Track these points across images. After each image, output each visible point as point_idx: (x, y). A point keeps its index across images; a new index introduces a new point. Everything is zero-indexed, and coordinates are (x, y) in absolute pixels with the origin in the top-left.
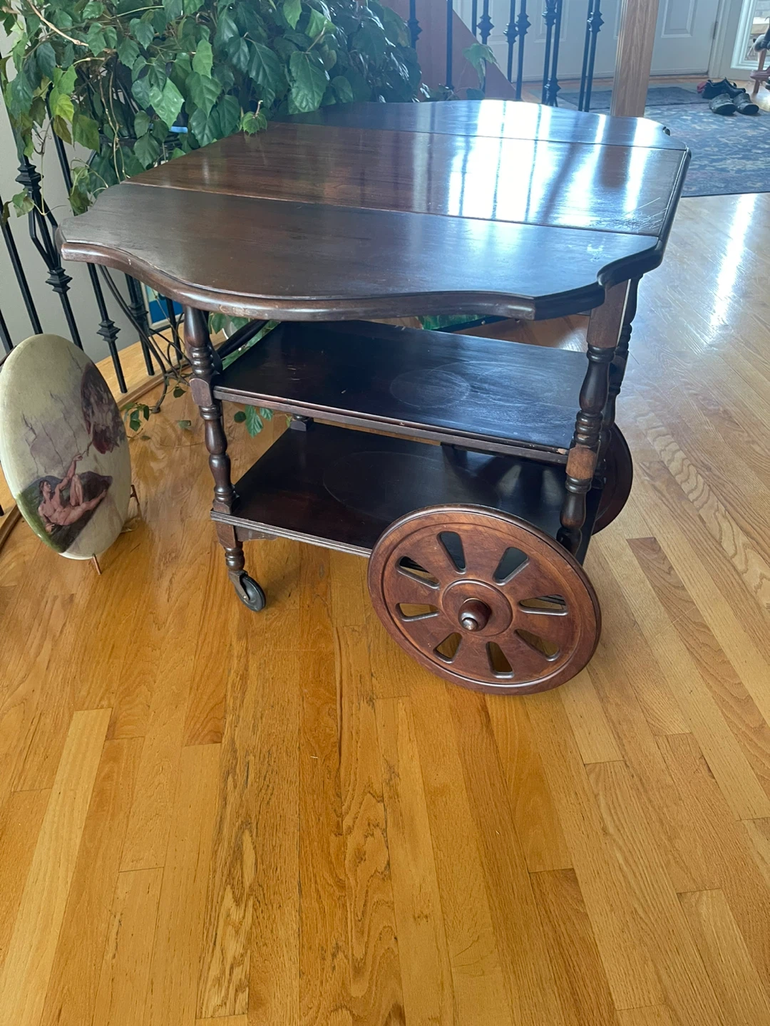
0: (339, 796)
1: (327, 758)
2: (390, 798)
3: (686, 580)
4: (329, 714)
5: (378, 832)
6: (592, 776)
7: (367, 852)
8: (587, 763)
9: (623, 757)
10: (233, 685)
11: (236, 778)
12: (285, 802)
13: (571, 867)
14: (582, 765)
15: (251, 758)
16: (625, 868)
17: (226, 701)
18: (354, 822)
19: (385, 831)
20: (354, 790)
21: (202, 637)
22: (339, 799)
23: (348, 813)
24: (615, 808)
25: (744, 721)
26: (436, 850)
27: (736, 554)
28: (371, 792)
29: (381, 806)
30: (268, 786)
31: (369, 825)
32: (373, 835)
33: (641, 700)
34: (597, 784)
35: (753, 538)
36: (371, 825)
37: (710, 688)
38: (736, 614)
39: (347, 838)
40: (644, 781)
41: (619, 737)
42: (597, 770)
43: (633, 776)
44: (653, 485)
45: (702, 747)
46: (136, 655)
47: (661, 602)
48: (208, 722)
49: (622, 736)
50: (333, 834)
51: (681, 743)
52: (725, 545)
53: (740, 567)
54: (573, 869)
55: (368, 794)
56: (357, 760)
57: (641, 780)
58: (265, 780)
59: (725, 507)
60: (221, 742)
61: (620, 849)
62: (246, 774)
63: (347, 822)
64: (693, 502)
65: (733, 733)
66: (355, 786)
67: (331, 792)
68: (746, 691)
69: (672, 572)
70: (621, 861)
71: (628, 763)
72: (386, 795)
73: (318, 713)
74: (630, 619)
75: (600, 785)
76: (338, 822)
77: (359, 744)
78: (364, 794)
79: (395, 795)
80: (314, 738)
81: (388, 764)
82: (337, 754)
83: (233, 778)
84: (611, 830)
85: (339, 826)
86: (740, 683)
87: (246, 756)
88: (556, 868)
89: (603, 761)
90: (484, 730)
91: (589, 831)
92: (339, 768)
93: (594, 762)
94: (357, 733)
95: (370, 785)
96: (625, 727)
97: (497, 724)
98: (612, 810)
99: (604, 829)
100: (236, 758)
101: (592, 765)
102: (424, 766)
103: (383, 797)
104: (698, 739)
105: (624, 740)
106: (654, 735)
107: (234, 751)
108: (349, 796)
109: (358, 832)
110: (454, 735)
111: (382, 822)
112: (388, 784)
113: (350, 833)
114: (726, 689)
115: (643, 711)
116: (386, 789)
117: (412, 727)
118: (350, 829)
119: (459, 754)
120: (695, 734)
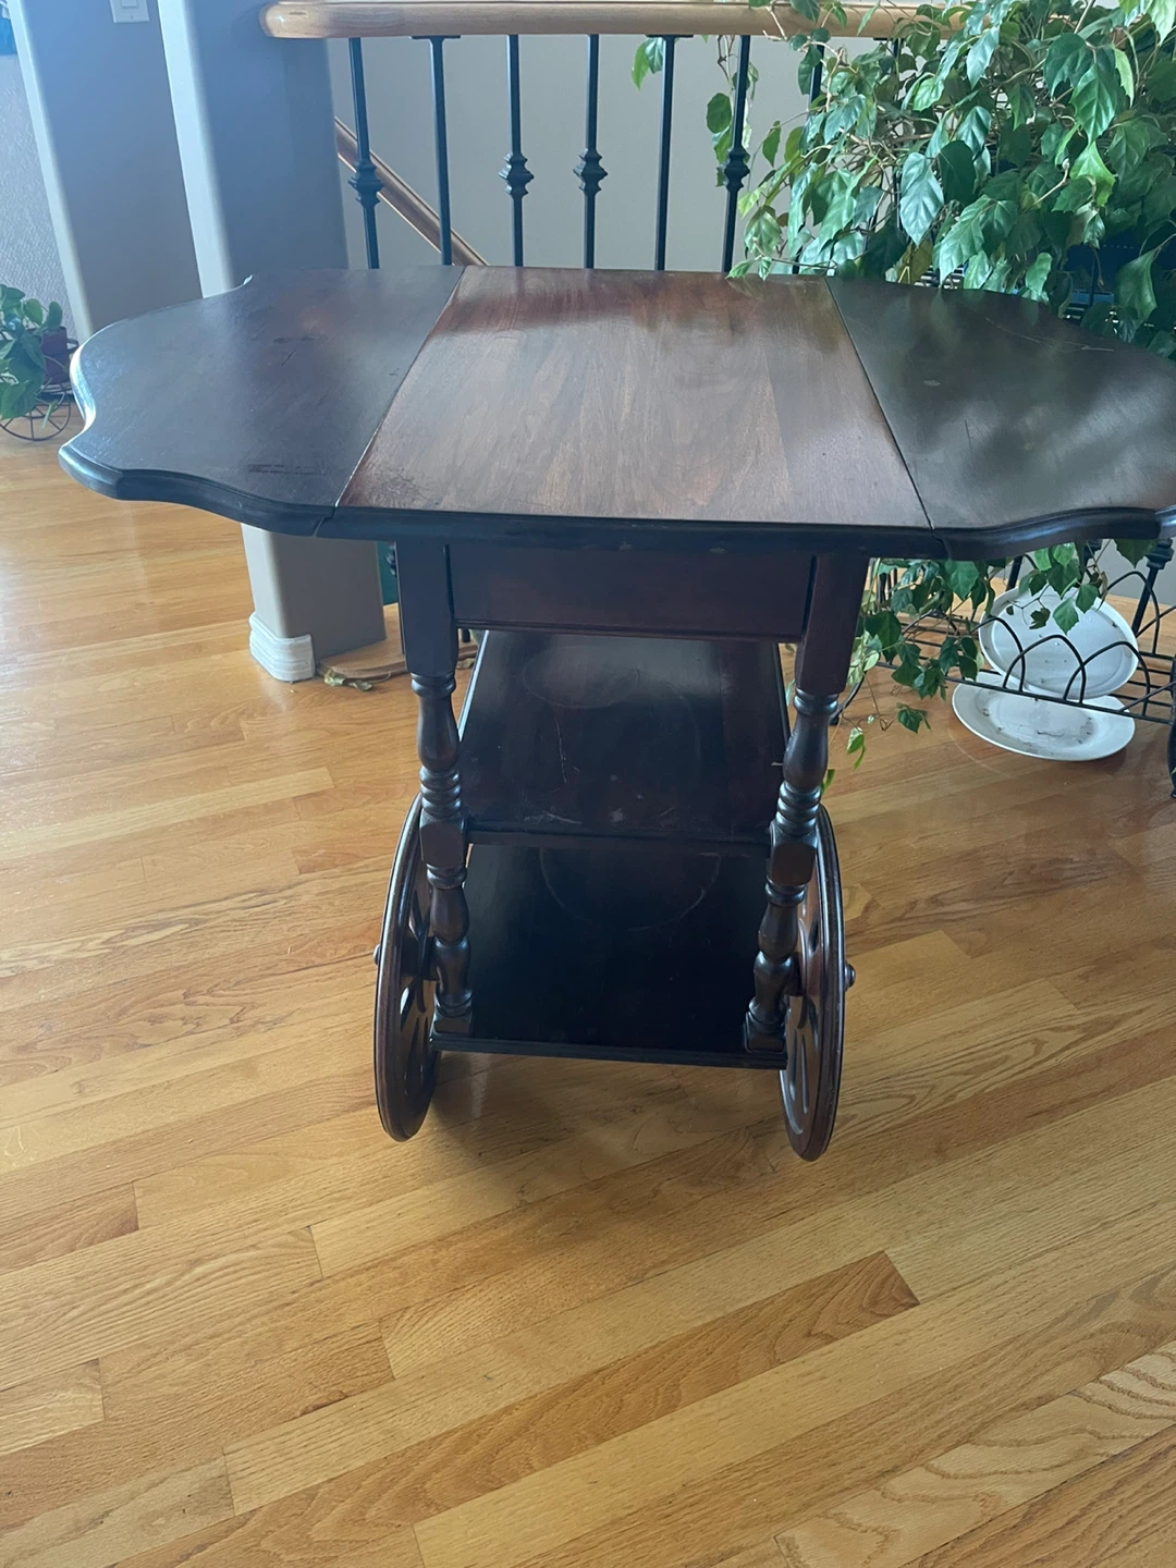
0: (237, 984)
1: (289, 961)
2: (238, 1028)
3: (806, 1369)
5: (190, 1027)
7: (163, 1024)
8: (313, 1231)
9: (328, 1278)
11: (254, 898)
13: (140, 1225)
14: (306, 1224)
15: (283, 902)
16: (137, 1291)
18: (202, 1005)
19: (192, 1033)
20: (246, 994)
22: (232, 985)
23: (213, 997)
24: (235, 1272)
25: (437, 1472)
26: (166, 1084)
27: (944, 1475)
28: (245, 1010)
29: (227, 1022)
30: (246, 925)
32: (185, 1024)
33: (452, 1298)
34: (274, 1246)
35: (1028, 1518)
36: (198, 1020)
37: (508, 1410)
38: (731, 1468)
39: (181, 1003)
40: (287, 1308)
41: (367, 1269)
42: (302, 1244)
43: (294, 1292)
44: (1114, 1295)
47: (714, 1322)
48: (328, 856)
49: (371, 1273)
50: (185, 991)
51: (369, 1363)
52: (966, 1451)
53: (898, 1484)
54: (137, 1229)
55: (241, 1008)
56: (290, 987)
57: (287, 1305)
58: (254, 920)
59: (1124, 1455)
60: (301, 873)
61: (169, 1283)
63: (201, 999)
64: (1097, 1379)
65: (406, 1450)
66: (253, 993)
67: (241, 976)
69: (817, 1341)
70: (148, 1286)
71: (318, 1285)
72: (240, 1024)
74: (647, 1271)
75: (276, 1249)
76: (202, 991)
77: (313, 984)
78: (242, 1005)
79: (240, 1033)
80: (318, 943)
82: (296, 968)
84: (199, 1270)
85: (197, 993)
87: (286, 898)
88: (138, 1210)
89: (318, 1249)
90: (357, 1101)
91: (196, 1243)
92: (276, 975)
93: (315, 1238)
94: (330, 978)
95: (254, 1007)
96: (391, 1275)
97: (367, 1115)
98: (231, 1269)
99: (198, 1262)
100: (281, 891)
101: (309, 1235)
102: (288, 1050)
103: (238, 1021)
104: (383, 1389)
105: (362, 1277)
106: (381, 1320)
107: (290, 888)
108: (237, 992)
109: (190, 1011)
110: (342, 1070)
111: (205, 1028)
112: (258, 1022)
113: (187, 1004)
114: (511, 1440)
115: (428, 1301)
116: (249, 1022)
117: (347, 1027)
118: (193, 1003)
119: (311, 1081)
120: (393, 1384)
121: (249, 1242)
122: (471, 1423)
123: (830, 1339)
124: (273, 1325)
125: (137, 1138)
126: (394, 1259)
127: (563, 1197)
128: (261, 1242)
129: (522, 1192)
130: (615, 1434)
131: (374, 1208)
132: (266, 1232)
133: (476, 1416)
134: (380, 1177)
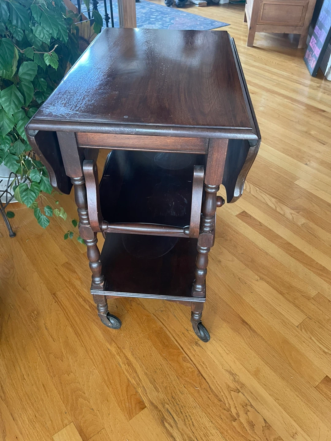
0: (220, 401)
1: (200, 384)
2: (241, 387)
4: (184, 361)
5: (249, 408)
6: (303, 330)
7: (252, 420)
8: (297, 325)
9: (306, 316)
10: (127, 371)
11: (168, 421)
12: (200, 419)
13: (325, 376)
14: (296, 328)
15: (167, 406)
17: (130, 382)
18: (236, 410)
19: (251, 406)
20: (224, 393)
21: (90, 353)
22: (222, 402)
23: (230, 407)
24: (320, 340)
26: (277, 401)
27: (276, 207)
28: (232, 390)
29: (240, 394)
30: (186, 416)
31: (243, 407)
32: (248, 411)
34: (307, 333)
35: (276, 198)
36: (244, 406)
37: (310, 269)
38: (295, 234)
39: (239, 420)
41: (299, 307)
42: (302, 326)
43: (315, 322)
45: (326, 296)
46: (61, 383)
47: (268, 239)
48: (131, 400)
50: (233, 422)
51: (319, 299)
52: (270, 205)
53: (282, 212)
54: (327, 376)
55: (232, 392)
56: (214, 377)
57: (319, 322)
58: (182, 414)
59: (258, 188)
60: (146, 407)
62: (171, 416)
63: (234, 411)
64: (246, 190)
66: (223, 391)
67: (216, 401)
68: (321, 265)
69: (262, 224)
71: (310, 317)
72: (239, 387)
73: (179, 364)
74: (263, 252)
75: (308, 332)
76: (230, 414)
77: (209, 369)
78: (230, 393)
79: (243, 385)
80: (187, 377)
81: (228, 371)
82: (203, 379)
83: (167, 422)
84: (326, 350)
85: (232, 416)
86: (317, 262)
87: (164, 406)
88: (322, 379)
89: (302, 321)
90: (251, 332)
91: (320, 356)
92: (210, 387)
93: (299, 324)
94: (203, 363)
95: (229, 387)
96: (297, 302)
97: (254, 326)
98: (320, 342)
99: (324, 352)
100: (160, 411)
101: (299, 325)
102: (242, 363)
103: (238, 389)
104: (322, 294)
105: (301, 308)
106: (308, 300)
107: (156, 407)
108: (225, 398)
109: (241, 413)
110: (242, 341)
111: (247, 402)
112: (235, 381)
113: (239, 416)
114: (315, 267)
115: (298, 291)
116: (236, 385)
117: (223, 347)
118: (238, 414)
119: (251, 349)
120: (320, 292)
121: (310, 340)
122: (316, 275)
123: (260, 222)
124: (326, 323)
125: (301, 397)
126: (293, 303)
127: (254, 271)
128: (309, 338)
129: (257, 280)
130: (301, 251)
131: (282, 313)
132: (305, 337)
133: (315, 274)
134: (272, 315)
